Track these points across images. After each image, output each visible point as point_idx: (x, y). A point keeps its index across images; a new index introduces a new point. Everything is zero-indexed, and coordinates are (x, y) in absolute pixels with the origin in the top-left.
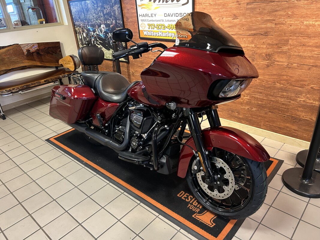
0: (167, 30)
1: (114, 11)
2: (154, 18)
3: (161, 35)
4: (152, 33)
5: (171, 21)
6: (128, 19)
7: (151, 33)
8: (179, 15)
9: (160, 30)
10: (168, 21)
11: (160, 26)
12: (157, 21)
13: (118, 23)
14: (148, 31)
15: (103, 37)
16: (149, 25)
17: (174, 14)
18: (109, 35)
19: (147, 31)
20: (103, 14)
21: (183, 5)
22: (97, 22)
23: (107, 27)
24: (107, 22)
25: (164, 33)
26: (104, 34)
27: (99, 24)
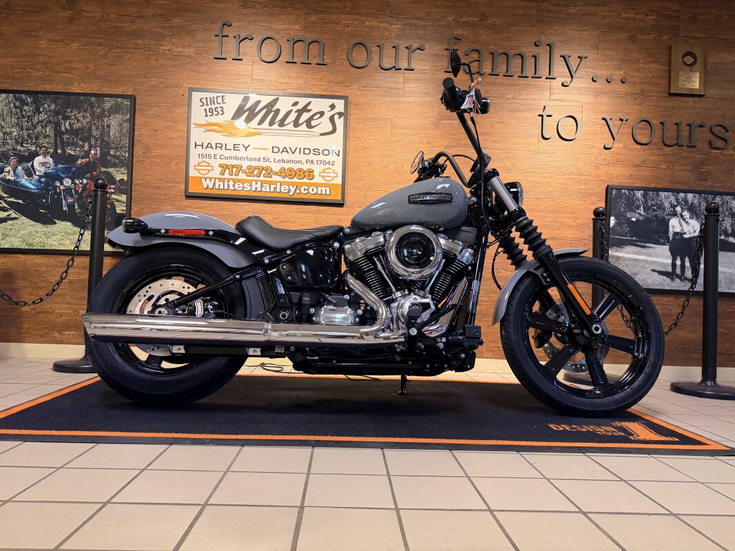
0: (275, 178)
1: (104, 128)
2: (242, 153)
3: (259, 189)
4: (231, 183)
5: (288, 162)
6: (148, 149)
7: (226, 184)
8: (312, 152)
9: (256, 178)
10: (283, 161)
11: (256, 171)
12: (251, 159)
13: (115, 157)
14: (217, 180)
15: (33, 187)
16: (224, 168)
17: (298, 150)
18: (62, 184)
19: (213, 180)
20: (55, 129)
21: (322, 134)
22: (19, 148)
23: (62, 164)
24: (63, 151)
25: (268, 186)
26: (39, 181)
27: (26, 154)
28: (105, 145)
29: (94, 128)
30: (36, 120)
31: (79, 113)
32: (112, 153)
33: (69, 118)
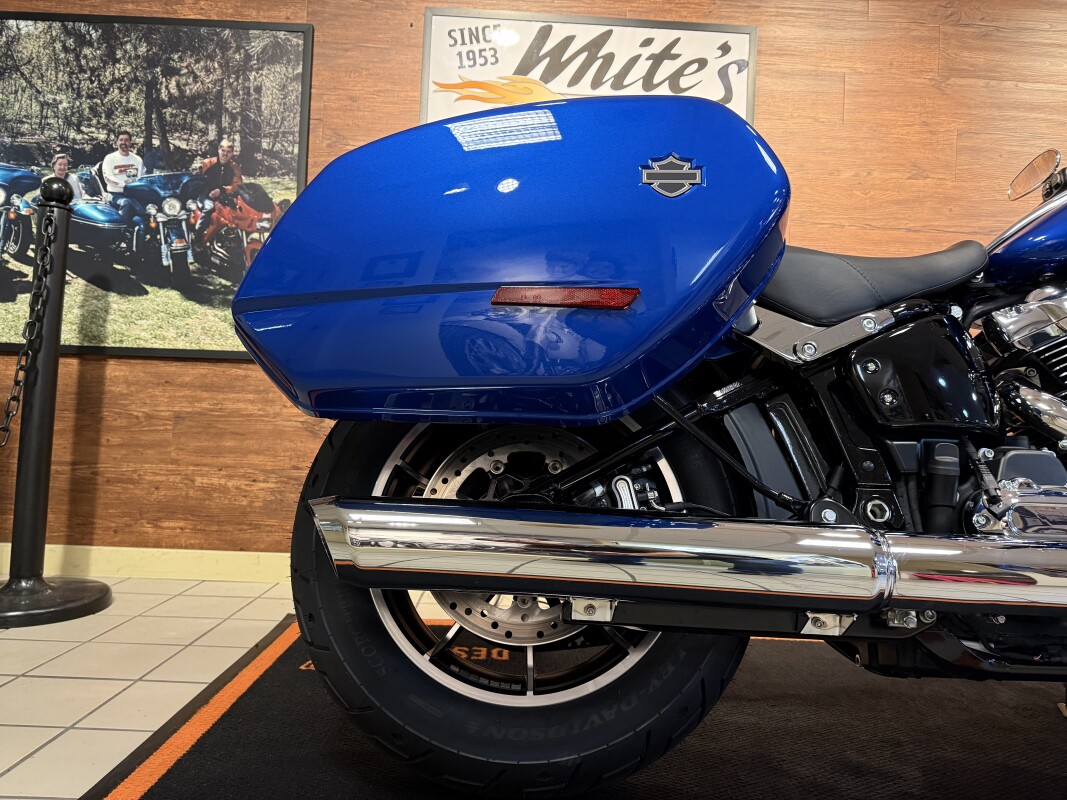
6: (339, 137)
18: (160, 210)
24: (165, 141)
27: (88, 148)
28: (251, 130)
29: (227, 92)
30: (107, 76)
31: (197, 61)
32: (265, 145)
33: (175, 72)
